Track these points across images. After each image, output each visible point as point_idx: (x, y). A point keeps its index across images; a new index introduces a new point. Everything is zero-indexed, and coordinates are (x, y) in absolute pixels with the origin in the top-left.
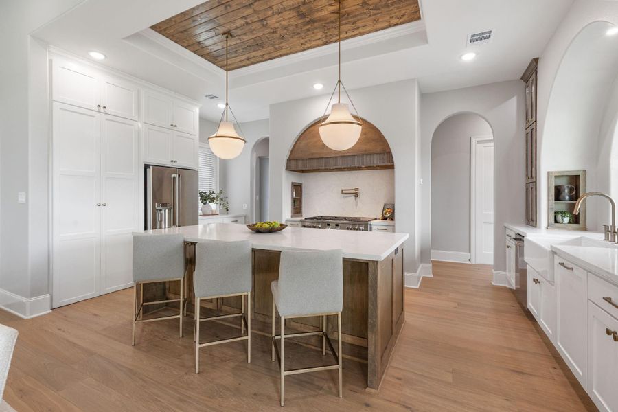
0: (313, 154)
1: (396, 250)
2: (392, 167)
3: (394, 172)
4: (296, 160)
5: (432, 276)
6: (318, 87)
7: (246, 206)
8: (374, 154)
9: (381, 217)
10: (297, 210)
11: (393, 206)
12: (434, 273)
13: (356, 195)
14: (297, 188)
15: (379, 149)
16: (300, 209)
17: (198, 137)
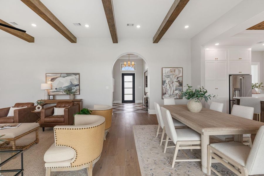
17: (251, 61)
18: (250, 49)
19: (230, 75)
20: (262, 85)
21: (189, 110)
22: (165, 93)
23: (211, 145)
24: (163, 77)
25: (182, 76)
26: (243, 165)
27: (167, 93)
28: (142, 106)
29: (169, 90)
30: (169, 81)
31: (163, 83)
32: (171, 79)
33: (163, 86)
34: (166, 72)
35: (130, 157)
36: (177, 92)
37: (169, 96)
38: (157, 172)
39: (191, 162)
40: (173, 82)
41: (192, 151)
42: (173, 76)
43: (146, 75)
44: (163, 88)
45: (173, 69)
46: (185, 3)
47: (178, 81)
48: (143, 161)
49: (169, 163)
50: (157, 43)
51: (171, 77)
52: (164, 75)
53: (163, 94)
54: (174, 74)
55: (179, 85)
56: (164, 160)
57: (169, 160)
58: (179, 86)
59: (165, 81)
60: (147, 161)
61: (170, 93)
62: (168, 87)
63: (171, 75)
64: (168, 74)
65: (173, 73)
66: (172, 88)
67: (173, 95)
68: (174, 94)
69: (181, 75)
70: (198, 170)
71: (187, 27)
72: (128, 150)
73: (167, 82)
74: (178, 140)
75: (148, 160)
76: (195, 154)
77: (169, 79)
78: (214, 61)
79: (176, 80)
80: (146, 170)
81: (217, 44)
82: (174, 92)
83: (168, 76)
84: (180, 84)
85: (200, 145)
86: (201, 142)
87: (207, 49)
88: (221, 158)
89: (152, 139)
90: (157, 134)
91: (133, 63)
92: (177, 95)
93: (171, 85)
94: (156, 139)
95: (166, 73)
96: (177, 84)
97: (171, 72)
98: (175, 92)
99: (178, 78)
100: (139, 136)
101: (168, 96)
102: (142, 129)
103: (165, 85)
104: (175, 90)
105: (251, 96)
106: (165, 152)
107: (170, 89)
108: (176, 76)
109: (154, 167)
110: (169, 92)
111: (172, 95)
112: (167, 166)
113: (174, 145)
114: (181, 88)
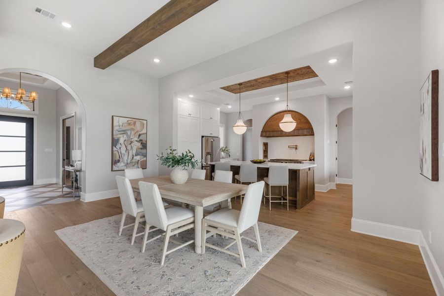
0: (274, 129)
1: (309, 169)
2: (314, 135)
3: (314, 138)
4: (266, 132)
5: (335, 189)
6: (277, 99)
7: (238, 154)
8: (304, 129)
9: (308, 159)
10: (266, 156)
11: (314, 153)
12: (336, 187)
13: (296, 149)
14: (266, 145)
15: (307, 126)
16: (267, 155)
17: (219, 122)
18: (219, 109)
19: (203, 137)
20: (226, 149)
21: (172, 182)
22: (119, 161)
23: (205, 218)
24: (114, 132)
25: (147, 133)
26: (236, 225)
27: (121, 160)
28: (61, 190)
29: (124, 155)
30: (125, 141)
31: (114, 142)
32: (128, 137)
33: (115, 149)
34: (121, 124)
35: (80, 284)
36: (138, 158)
37: (126, 166)
38: (143, 281)
39: (181, 249)
40: (131, 142)
41: (178, 236)
42: (133, 132)
43: (67, 125)
44: (114, 152)
45: (133, 121)
46: (164, 30)
47: (141, 140)
48: (112, 278)
49: (155, 262)
50: (103, 69)
51: (129, 133)
52: (116, 128)
53: (114, 162)
54: (133, 129)
55: (141, 147)
56: (146, 261)
57: (153, 258)
58: (141, 149)
59: (118, 140)
60: (120, 274)
61: (127, 160)
62: (123, 150)
63: (128, 130)
64: (124, 128)
65: (132, 127)
66: (131, 152)
67: (132, 162)
68: (134, 161)
69: (144, 131)
70: (191, 254)
71: (157, 61)
72: (68, 277)
73: (122, 141)
74: (169, 224)
75: (121, 272)
76: (182, 238)
77: (125, 136)
78: (186, 117)
79: (136, 139)
80: (124, 287)
81: (191, 96)
82: (133, 158)
83: (124, 132)
84: (143, 146)
85: (193, 222)
86: (194, 219)
87: (180, 99)
88: (217, 228)
89: (112, 241)
90: (121, 230)
91: (34, 94)
92: (138, 163)
93: (129, 147)
94: (119, 238)
95: (119, 126)
96: (139, 145)
97: (129, 124)
98: (135, 158)
99: (139, 135)
100: (82, 244)
101: (124, 164)
102: (84, 231)
103: (118, 146)
104: (136, 155)
105: (220, 161)
106: (143, 251)
107: (126, 154)
108: (137, 132)
109: (135, 278)
110: (125, 158)
111: (130, 163)
112: (154, 267)
113: (165, 232)
114: (144, 151)
